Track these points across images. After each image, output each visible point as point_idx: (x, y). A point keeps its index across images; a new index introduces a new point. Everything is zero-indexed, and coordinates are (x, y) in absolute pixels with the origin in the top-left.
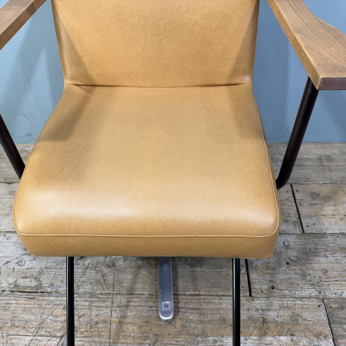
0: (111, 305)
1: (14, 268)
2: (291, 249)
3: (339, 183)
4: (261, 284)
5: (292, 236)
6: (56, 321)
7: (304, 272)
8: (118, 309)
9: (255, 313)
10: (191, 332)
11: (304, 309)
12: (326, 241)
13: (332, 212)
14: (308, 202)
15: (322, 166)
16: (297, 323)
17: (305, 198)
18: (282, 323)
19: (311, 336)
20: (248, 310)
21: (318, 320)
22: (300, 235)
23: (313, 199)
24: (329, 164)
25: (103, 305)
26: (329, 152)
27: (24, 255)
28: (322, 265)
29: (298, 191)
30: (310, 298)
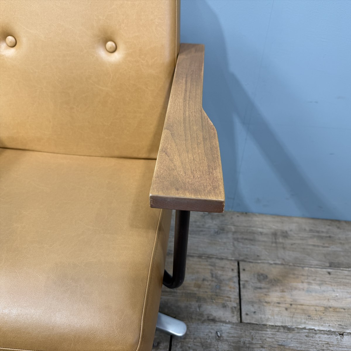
2: (222, 341)
3: (291, 264)
5: (227, 325)
12: (264, 335)
13: (278, 299)
14: (253, 284)
15: (276, 243)
17: (251, 279)
22: (237, 324)
23: (260, 281)
24: (283, 241)
26: (286, 227)
29: (244, 270)
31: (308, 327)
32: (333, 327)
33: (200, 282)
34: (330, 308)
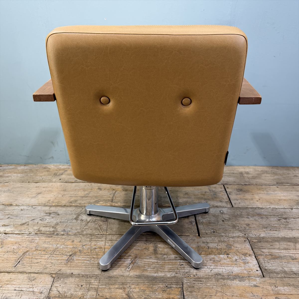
0: (105, 240)
1: (38, 222)
2: (225, 214)
3: (254, 184)
4: (206, 230)
5: (225, 208)
6: (67, 248)
7: (234, 225)
8: (110, 241)
9: (202, 244)
10: (160, 253)
11: (235, 242)
12: (248, 211)
13: (251, 198)
14: (235, 193)
15: (243, 176)
16: (230, 248)
17: (233, 191)
18: (221, 248)
19: (240, 254)
20: (198, 243)
21: (245, 247)
22: (231, 208)
23: (238, 191)
24: (247, 175)
25: (100, 240)
26: (247, 170)
27: (45, 216)
28: (246, 222)
29: (228, 188)
30: (239, 237)
31: (271, 207)
32: (286, 206)
33: (204, 193)
34: (282, 199)
